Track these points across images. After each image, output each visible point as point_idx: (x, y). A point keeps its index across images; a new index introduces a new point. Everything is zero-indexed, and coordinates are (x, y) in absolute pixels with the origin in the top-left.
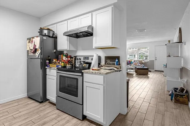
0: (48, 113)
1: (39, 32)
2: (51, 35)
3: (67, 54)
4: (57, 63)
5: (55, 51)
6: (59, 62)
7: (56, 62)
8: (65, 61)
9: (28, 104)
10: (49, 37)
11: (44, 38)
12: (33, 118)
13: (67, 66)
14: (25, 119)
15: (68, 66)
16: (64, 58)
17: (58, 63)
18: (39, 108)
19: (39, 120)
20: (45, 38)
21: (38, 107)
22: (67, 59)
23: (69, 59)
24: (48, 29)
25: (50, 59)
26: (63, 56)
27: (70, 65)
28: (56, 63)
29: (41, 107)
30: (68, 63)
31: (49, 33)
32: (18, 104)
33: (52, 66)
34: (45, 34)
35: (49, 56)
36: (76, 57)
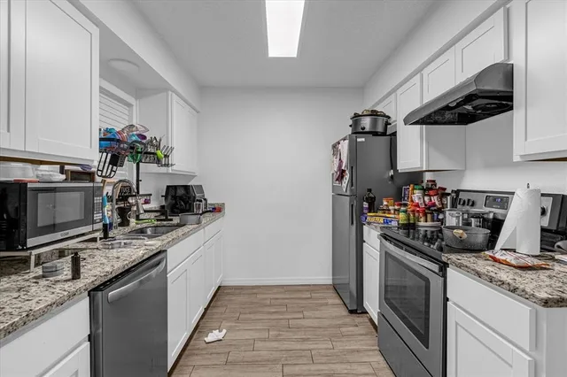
0: (353, 351)
1: (351, 126)
2: (380, 129)
3: (434, 181)
4: (392, 212)
5: (392, 173)
6: (396, 207)
7: (390, 208)
8: (417, 205)
9: (327, 304)
10: (375, 134)
11: (359, 140)
12: (316, 346)
13: (422, 223)
14: (304, 340)
15: (425, 224)
16: (417, 196)
17: (395, 210)
18: (339, 326)
19: (324, 360)
20: (363, 140)
21: (340, 322)
22: (426, 199)
23: (435, 199)
24: (374, 114)
25: (372, 198)
26: (414, 189)
27: (433, 220)
28: (389, 210)
29: (345, 325)
30: (425, 215)
31: (374, 123)
32: (309, 296)
33: (373, 220)
34: (364, 128)
35: (370, 190)
36: (457, 196)
